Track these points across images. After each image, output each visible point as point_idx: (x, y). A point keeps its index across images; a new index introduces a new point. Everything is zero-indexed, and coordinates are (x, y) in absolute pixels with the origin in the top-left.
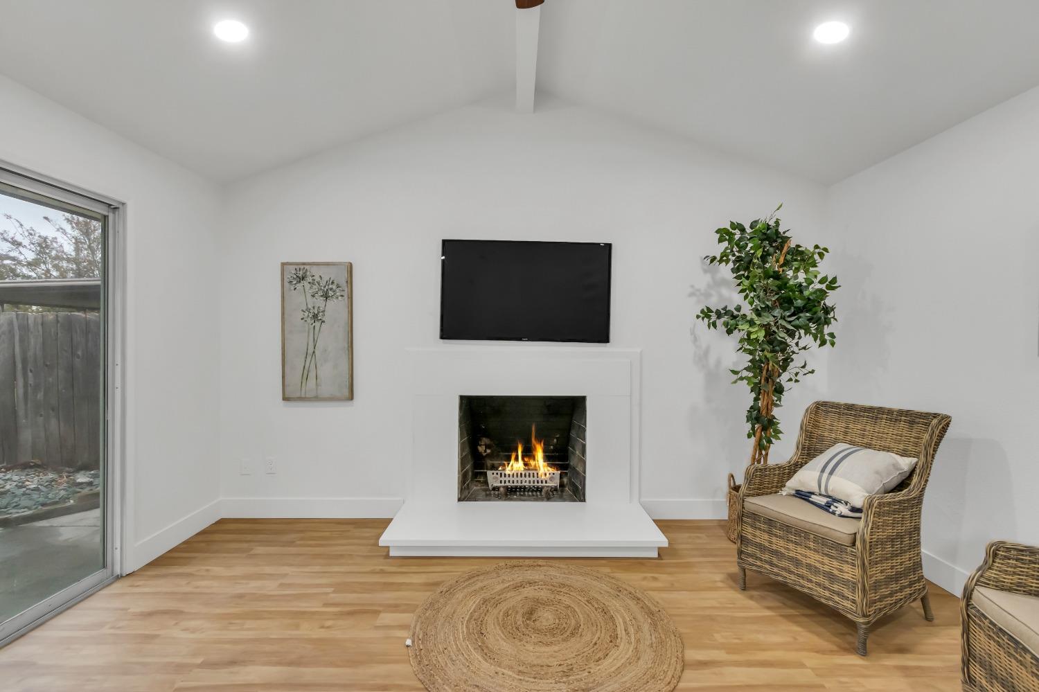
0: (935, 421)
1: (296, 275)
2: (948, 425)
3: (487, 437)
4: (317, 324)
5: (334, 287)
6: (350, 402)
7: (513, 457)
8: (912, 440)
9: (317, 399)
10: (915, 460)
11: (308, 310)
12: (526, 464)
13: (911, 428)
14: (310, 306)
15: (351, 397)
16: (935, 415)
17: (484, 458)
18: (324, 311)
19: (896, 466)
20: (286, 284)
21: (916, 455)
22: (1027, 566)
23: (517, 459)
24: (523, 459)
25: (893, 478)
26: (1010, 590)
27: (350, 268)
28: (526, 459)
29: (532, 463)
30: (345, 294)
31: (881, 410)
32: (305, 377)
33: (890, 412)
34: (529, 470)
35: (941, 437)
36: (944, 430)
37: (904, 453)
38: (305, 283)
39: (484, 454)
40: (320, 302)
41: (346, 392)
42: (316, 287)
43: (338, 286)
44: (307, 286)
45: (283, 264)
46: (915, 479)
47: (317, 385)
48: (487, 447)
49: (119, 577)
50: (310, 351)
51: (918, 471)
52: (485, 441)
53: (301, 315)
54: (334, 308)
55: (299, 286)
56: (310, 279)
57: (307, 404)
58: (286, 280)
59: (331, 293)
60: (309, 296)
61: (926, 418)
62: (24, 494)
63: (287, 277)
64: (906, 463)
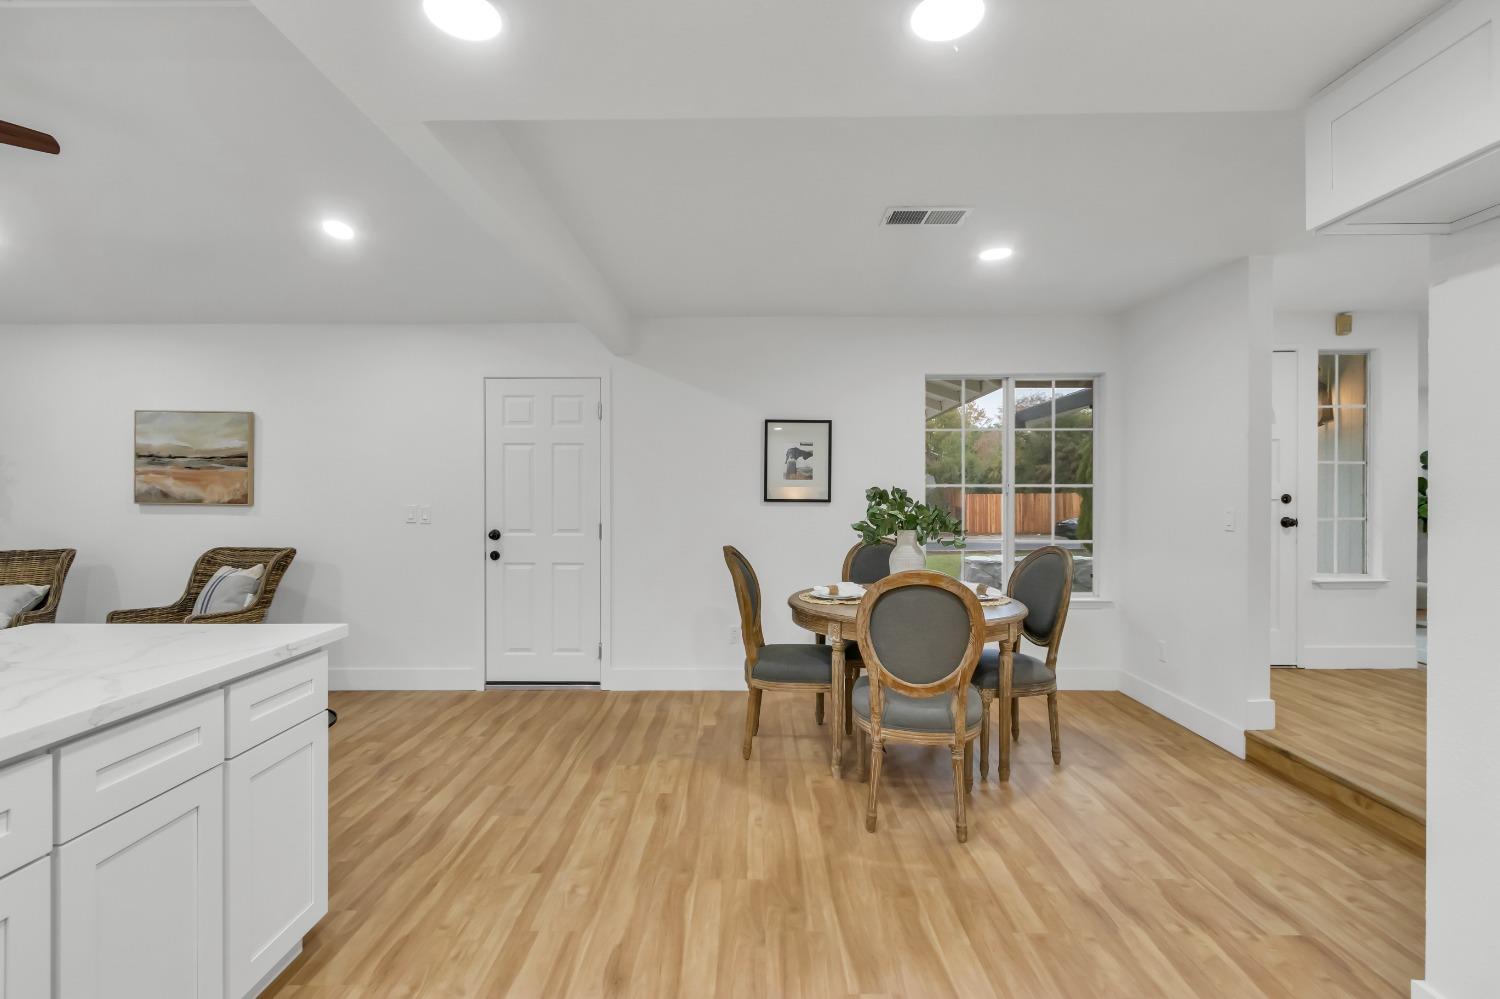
0: (64, 554)
2: (74, 556)
8: (44, 572)
10: (48, 586)
13: (42, 564)
16: (63, 551)
19: (32, 594)
21: (50, 583)
25: (32, 601)
31: (13, 553)
33: (22, 553)
35: (69, 565)
36: (71, 560)
37: (38, 584)
46: (50, 599)
51: (52, 593)
61: (55, 554)
64: (40, 590)
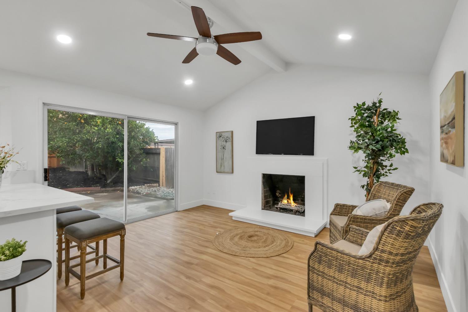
1: (220, 135)
3: (279, 190)
4: (224, 150)
5: (228, 138)
6: (232, 174)
7: (284, 198)
9: (224, 172)
11: (222, 146)
12: (288, 201)
14: (222, 145)
15: (233, 172)
17: (278, 197)
18: (225, 146)
20: (217, 138)
22: (358, 235)
23: (285, 199)
24: (287, 199)
26: (352, 242)
27: (232, 132)
28: (288, 200)
29: (289, 201)
30: (231, 140)
32: (221, 166)
34: (288, 203)
38: (221, 138)
39: (278, 196)
40: (224, 143)
41: (231, 170)
42: (224, 139)
43: (229, 138)
44: (222, 139)
45: (216, 132)
47: (224, 168)
48: (280, 194)
49: (177, 211)
50: (223, 158)
52: (278, 191)
53: (220, 147)
54: (228, 145)
55: (220, 139)
56: (222, 137)
57: (222, 174)
58: (217, 137)
59: (227, 140)
60: (222, 142)
62: (172, 194)
63: (217, 136)
